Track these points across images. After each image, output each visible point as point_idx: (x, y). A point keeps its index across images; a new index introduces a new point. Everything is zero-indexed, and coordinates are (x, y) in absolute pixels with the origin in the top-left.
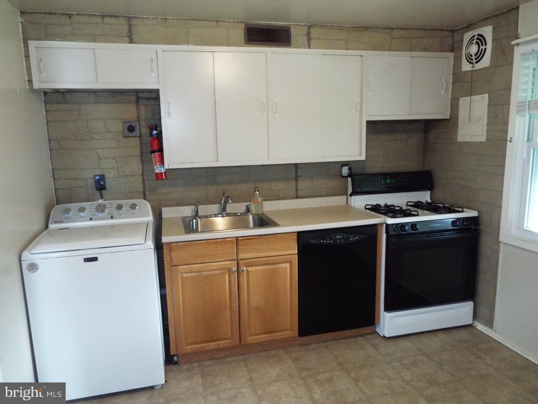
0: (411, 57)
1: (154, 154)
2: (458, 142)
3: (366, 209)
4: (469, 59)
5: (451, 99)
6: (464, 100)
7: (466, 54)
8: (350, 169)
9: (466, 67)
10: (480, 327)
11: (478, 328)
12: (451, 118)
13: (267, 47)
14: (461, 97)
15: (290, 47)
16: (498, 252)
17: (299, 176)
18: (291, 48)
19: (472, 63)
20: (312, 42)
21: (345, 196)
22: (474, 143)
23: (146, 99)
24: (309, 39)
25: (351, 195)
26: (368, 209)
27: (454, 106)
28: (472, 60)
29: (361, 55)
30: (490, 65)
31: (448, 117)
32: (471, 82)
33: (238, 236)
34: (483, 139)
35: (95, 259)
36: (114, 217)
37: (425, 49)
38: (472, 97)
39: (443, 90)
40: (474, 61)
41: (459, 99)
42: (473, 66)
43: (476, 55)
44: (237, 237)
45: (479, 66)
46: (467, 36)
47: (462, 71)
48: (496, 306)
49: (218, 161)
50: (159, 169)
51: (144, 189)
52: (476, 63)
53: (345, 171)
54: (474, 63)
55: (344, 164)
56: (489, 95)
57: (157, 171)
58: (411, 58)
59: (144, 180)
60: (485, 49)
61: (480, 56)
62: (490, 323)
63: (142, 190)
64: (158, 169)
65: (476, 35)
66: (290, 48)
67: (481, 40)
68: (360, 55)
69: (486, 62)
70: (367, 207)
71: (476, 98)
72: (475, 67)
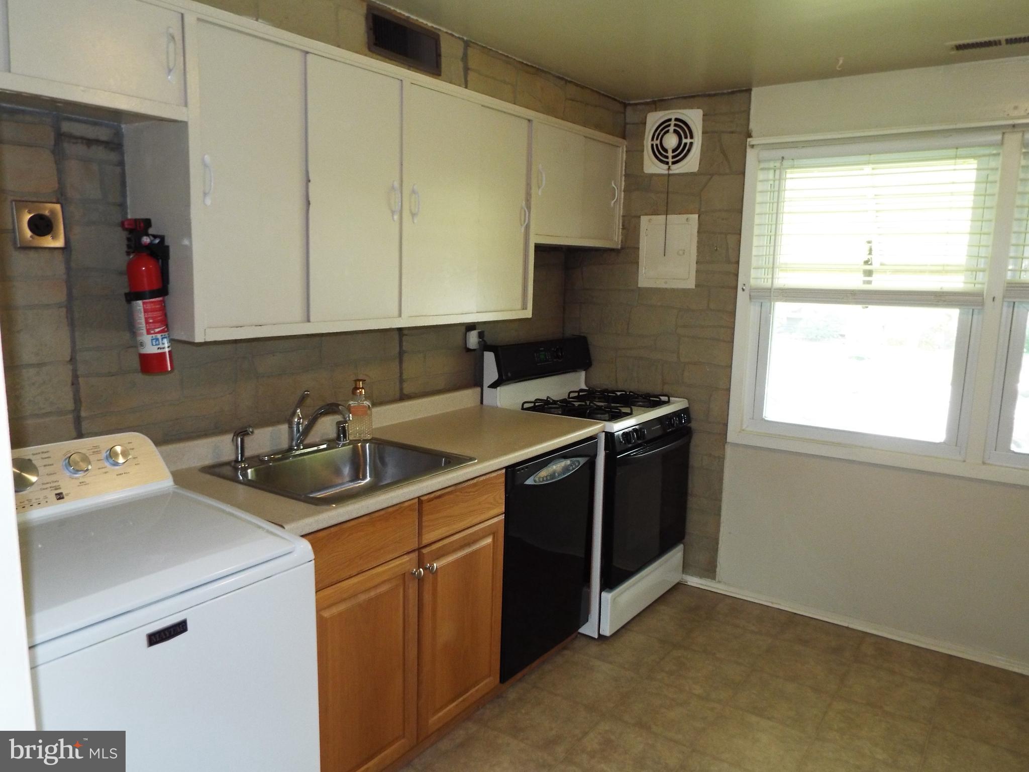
0: (584, 136)
1: (144, 301)
2: (639, 288)
3: (523, 409)
4: (660, 153)
5: (623, 216)
6: (650, 220)
7: (655, 147)
8: (481, 335)
9: (652, 166)
10: (694, 581)
11: (689, 583)
12: (622, 248)
13: (404, 68)
14: (643, 215)
15: (440, 78)
16: (721, 459)
17: (405, 352)
18: (440, 80)
19: (667, 163)
20: (472, 76)
21: (478, 389)
22: (673, 290)
23: (84, 141)
24: (466, 69)
25: (494, 385)
26: (528, 409)
27: (631, 229)
28: (667, 157)
29: (529, 118)
30: (698, 170)
31: (619, 247)
32: (668, 193)
33: (420, 495)
34: (691, 284)
35: (179, 628)
36: (67, 495)
37: (598, 127)
38: (669, 216)
39: (614, 199)
40: (670, 160)
41: (639, 217)
42: (669, 167)
43: (674, 151)
44: (419, 497)
45: (677, 169)
46: (654, 119)
47: (644, 172)
48: (720, 542)
49: (309, 321)
50: (159, 345)
51: (77, 400)
52: (674, 163)
53: (473, 339)
54: (670, 164)
55: (471, 327)
56: (699, 216)
57: (150, 348)
58: (584, 138)
59: (75, 377)
60: (691, 144)
61: (682, 152)
62: (710, 571)
63: (70, 406)
64: (157, 342)
65: (673, 120)
66: (437, 79)
67: (683, 128)
68: (526, 117)
69: (691, 163)
70: (526, 406)
71: (675, 219)
72: (671, 170)
